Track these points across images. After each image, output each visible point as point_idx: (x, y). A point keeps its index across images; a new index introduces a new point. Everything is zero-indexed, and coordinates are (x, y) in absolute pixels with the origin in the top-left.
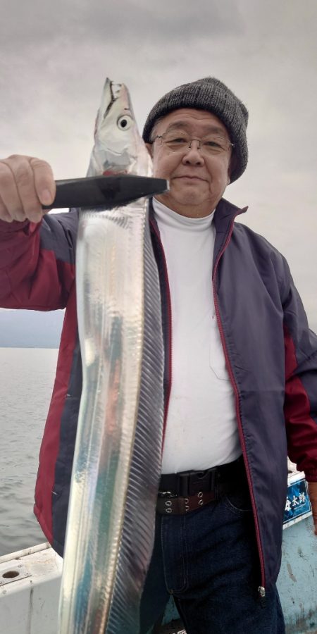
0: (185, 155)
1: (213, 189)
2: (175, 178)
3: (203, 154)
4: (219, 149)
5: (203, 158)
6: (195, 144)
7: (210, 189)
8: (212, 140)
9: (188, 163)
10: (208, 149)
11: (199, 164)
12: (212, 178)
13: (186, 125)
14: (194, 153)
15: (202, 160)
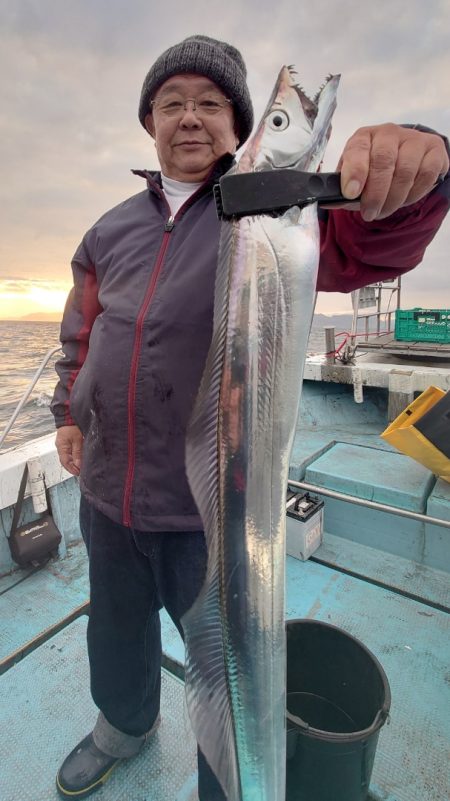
0: (181, 119)
1: (216, 151)
2: (175, 145)
3: (200, 116)
4: (216, 108)
5: (199, 119)
6: (190, 105)
7: (213, 151)
8: (207, 99)
9: (185, 127)
10: (205, 110)
11: (196, 127)
12: (214, 139)
13: (178, 87)
14: (190, 116)
15: (199, 123)
